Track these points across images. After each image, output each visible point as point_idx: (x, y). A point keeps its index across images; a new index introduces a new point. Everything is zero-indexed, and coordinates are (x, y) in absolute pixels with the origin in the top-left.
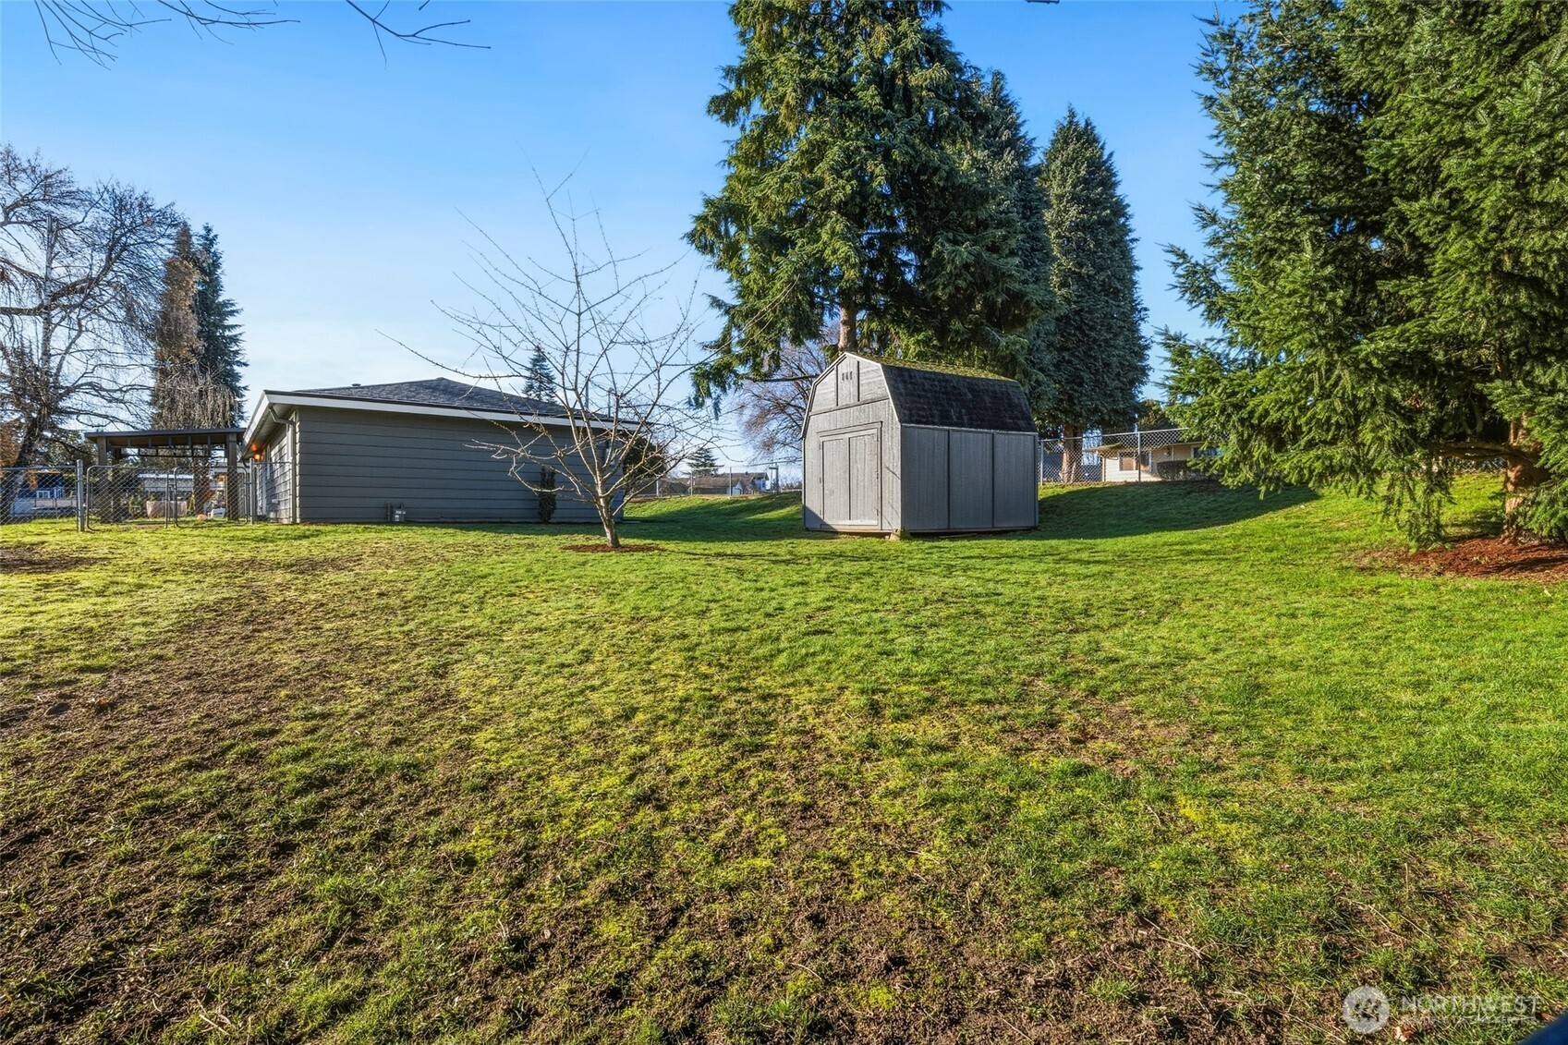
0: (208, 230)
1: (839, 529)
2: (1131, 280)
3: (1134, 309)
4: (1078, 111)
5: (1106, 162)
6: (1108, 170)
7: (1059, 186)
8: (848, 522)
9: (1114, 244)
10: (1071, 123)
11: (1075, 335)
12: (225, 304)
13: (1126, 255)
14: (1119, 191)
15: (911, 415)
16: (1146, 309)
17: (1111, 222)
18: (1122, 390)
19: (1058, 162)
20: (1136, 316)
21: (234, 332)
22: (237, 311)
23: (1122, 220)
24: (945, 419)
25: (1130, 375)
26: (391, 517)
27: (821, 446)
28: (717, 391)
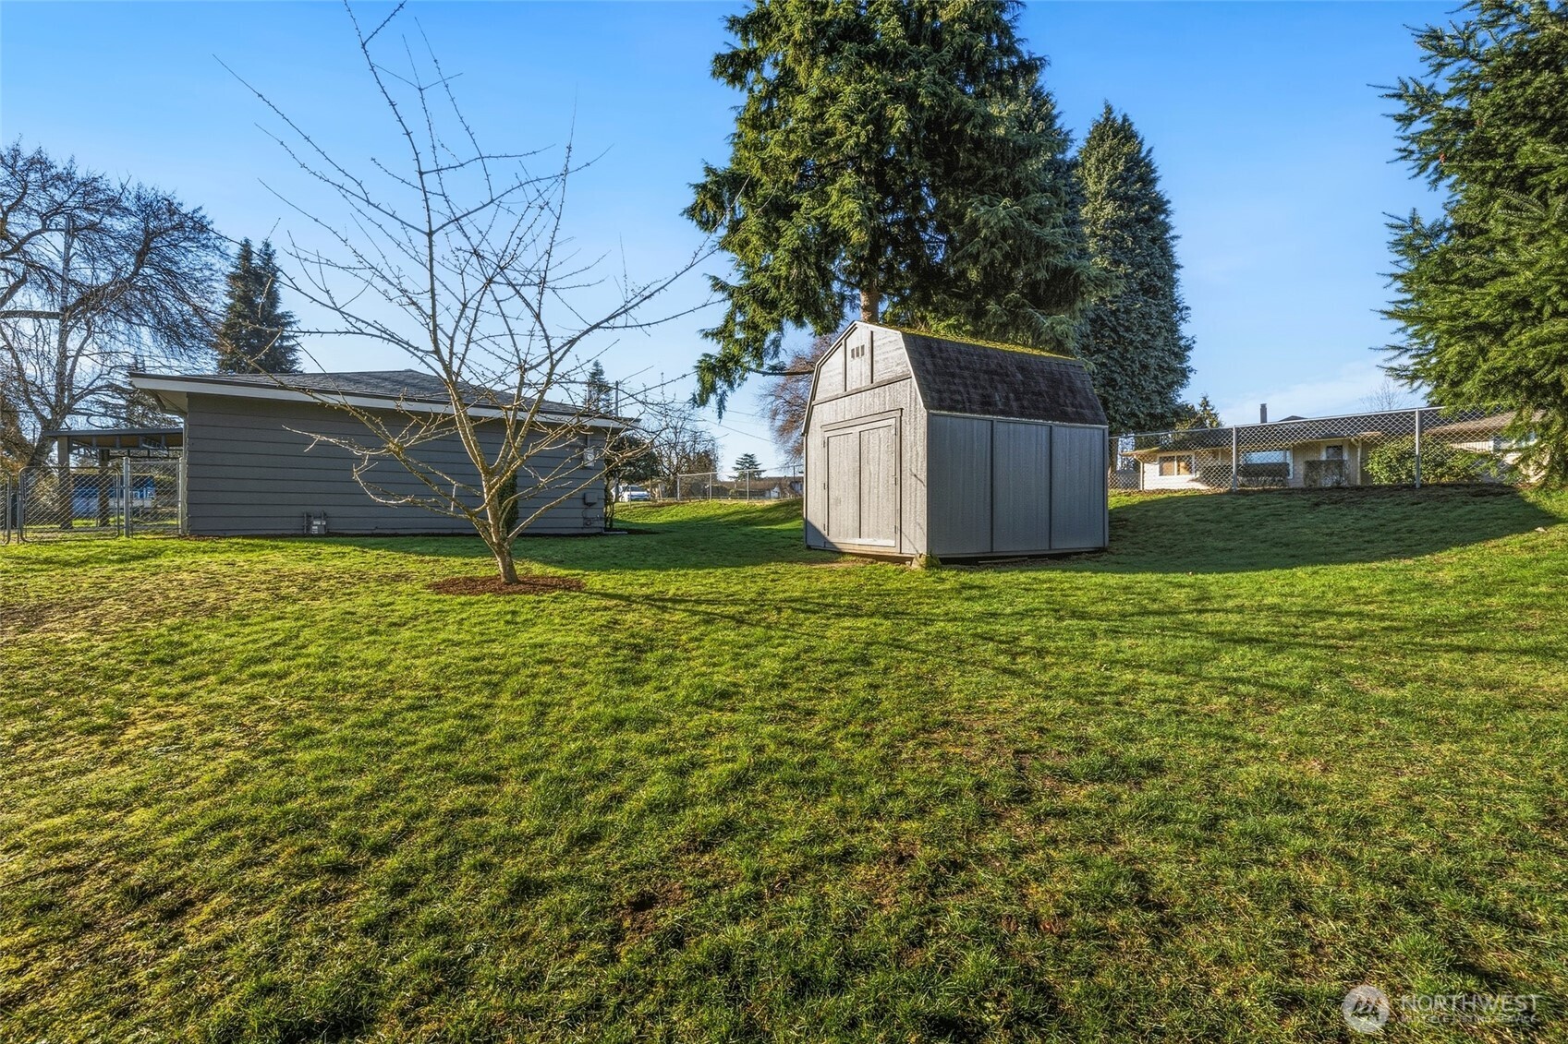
0: (267, 245)
1: (846, 548)
2: (1171, 278)
3: (1175, 308)
4: (1116, 108)
5: (1144, 158)
6: (1148, 165)
7: (1095, 183)
8: (858, 541)
9: (1153, 240)
10: (1107, 119)
11: (1110, 337)
12: (284, 315)
13: (1166, 253)
14: (1159, 187)
15: (941, 400)
16: (1187, 308)
17: (1150, 219)
18: (1160, 393)
19: (1093, 160)
20: (1176, 316)
22: (294, 322)
23: (1162, 217)
24: (987, 405)
25: (1170, 378)
26: (308, 529)
27: (827, 444)
28: (721, 385)
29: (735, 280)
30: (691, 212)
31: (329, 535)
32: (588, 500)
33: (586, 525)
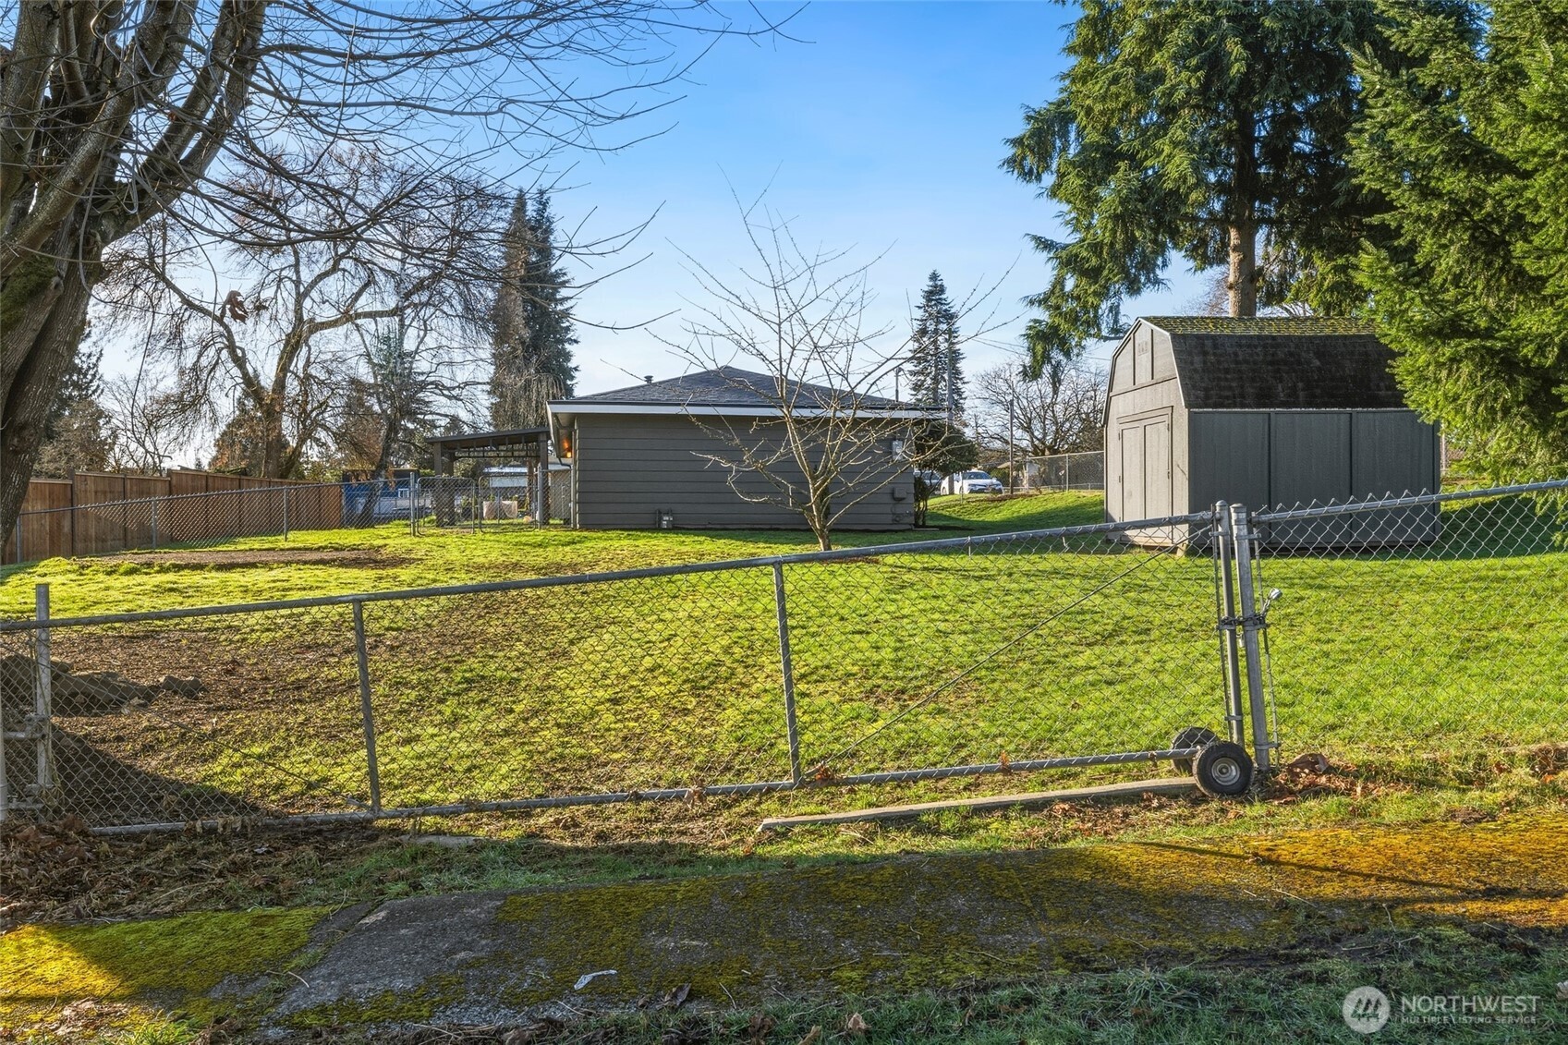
0: (541, 193)
1: (1139, 541)
15: (1207, 397)
21: (567, 305)
22: (568, 281)
24: (1265, 398)
26: (660, 524)
27: (1121, 436)
28: (1057, 355)
29: (1065, 236)
30: (1014, 163)
31: (675, 528)
32: (897, 495)
33: (896, 522)
